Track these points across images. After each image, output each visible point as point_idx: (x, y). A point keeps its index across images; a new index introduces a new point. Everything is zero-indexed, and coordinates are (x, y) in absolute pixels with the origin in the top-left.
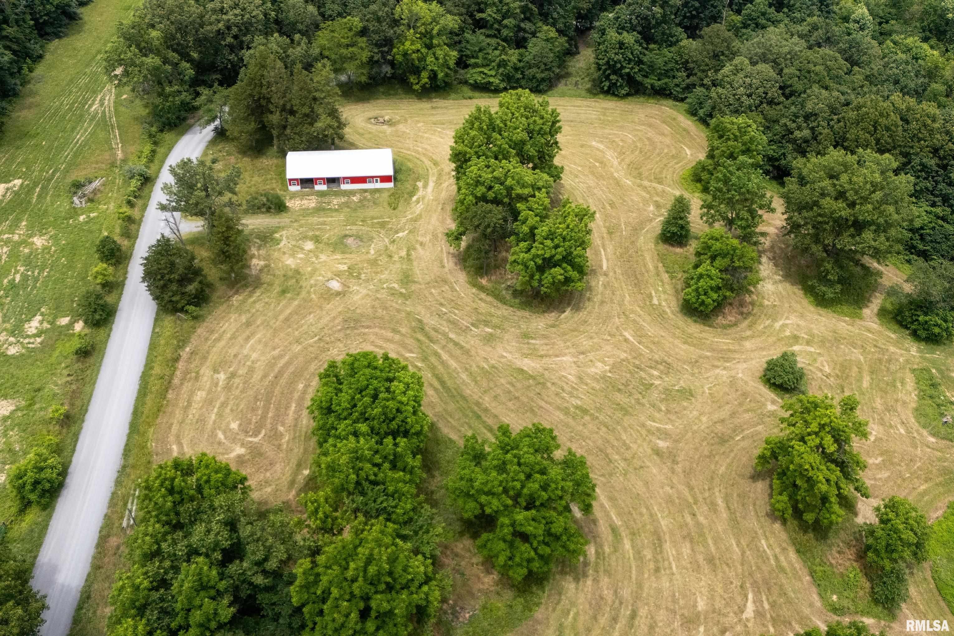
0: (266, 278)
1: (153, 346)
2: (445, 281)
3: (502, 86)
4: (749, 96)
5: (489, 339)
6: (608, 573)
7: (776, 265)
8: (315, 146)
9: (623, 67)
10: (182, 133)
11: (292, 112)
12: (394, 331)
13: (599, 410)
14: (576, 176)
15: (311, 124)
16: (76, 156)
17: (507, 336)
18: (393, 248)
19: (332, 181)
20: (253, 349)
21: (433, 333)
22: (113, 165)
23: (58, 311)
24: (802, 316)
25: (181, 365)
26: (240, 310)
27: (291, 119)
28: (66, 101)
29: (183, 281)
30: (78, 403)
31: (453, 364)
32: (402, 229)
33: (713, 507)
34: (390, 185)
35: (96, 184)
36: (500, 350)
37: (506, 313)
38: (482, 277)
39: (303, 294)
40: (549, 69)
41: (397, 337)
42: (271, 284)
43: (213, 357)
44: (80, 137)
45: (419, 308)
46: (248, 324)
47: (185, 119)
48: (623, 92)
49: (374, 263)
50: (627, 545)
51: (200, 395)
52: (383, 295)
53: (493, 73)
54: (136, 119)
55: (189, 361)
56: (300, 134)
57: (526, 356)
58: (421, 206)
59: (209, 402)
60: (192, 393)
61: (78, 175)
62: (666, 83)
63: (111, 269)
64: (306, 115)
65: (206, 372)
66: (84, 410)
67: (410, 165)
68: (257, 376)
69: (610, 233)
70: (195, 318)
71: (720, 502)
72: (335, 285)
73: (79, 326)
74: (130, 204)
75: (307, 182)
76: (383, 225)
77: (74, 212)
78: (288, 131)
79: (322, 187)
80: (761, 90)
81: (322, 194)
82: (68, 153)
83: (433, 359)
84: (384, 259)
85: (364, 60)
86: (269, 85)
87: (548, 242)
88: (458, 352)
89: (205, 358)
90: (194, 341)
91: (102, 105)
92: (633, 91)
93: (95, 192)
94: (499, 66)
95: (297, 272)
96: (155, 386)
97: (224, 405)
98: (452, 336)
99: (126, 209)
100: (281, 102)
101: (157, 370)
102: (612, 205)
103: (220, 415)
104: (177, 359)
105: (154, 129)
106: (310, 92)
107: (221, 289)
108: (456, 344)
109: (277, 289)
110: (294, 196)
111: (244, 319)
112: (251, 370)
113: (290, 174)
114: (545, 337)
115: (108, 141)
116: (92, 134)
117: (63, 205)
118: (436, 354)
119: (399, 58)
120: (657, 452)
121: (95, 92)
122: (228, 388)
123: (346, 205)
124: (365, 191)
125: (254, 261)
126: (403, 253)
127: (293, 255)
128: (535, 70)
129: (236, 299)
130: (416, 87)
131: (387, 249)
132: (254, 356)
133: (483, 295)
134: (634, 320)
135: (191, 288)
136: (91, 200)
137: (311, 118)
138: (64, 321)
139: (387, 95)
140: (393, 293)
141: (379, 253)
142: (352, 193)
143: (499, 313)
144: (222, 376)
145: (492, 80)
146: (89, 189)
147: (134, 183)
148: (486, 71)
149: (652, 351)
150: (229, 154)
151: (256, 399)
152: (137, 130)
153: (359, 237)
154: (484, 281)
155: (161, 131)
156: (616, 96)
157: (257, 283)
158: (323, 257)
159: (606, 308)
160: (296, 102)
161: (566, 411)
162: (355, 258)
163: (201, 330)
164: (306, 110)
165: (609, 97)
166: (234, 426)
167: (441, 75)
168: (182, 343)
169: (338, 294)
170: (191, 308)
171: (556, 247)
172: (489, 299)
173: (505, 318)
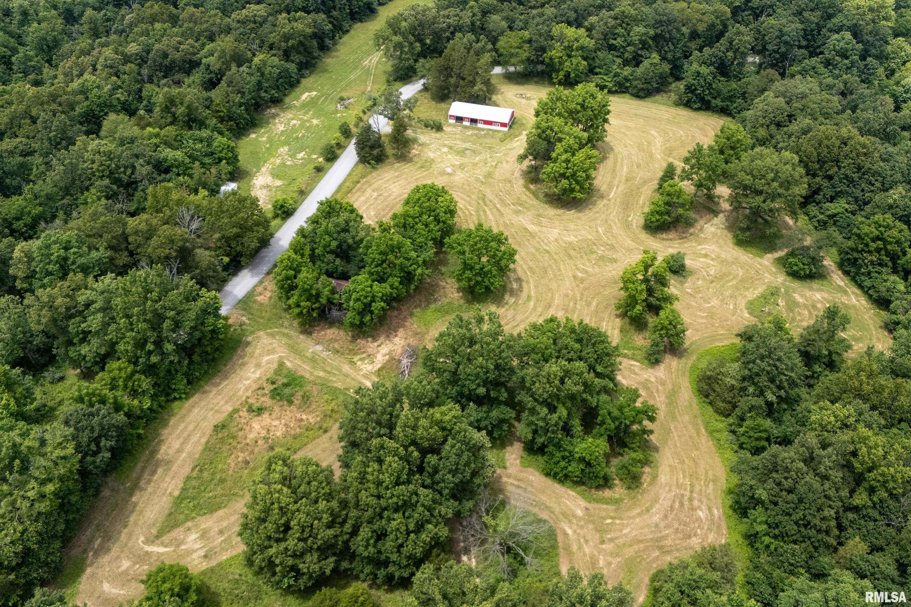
0: (415, 159)
1: (349, 175)
2: (510, 182)
3: (614, 89)
4: (764, 118)
5: (518, 212)
6: (515, 310)
7: (727, 220)
8: (473, 100)
9: (696, 89)
10: (406, 84)
11: (464, 79)
12: (468, 196)
13: (556, 253)
14: (626, 147)
15: (472, 87)
16: (347, 86)
17: (528, 213)
18: (489, 160)
19: (474, 121)
20: (395, 187)
21: (488, 202)
22: (364, 93)
23: (313, 152)
24: (721, 247)
25: (359, 185)
26: (396, 170)
27: (461, 82)
28: (353, 57)
29: (372, 147)
30: (309, 188)
31: (491, 217)
32: (499, 153)
33: (589, 304)
34: (506, 129)
35: (351, 100)
36: (521, 218)
37: (535, 203)
38: (532, 184)
39: (431, 171)
40: (649, 83)
41: (468, 199)
42: (417, 163)
43: (375, 186)
44: (352, 77)
45: (488, 191)
46: (397, 177)
47: (411, 77)
48: (696, 106)
49: (475, 164)
50: (532, 304)
51: (363, 198)
52: (471, 180)
53: (610, 80)
54: (385, 72)
55: (363, 184)
56: (465, 92)
57: (533, 224)
58: (518, 143)
59: (365, 202)
60: (359, 197)
61: (344, 95)
62: (727, 106)
63: (343, 140)
64: (471, 82)
65: (369, 191)
66: (311, 191)
67: (524, 122)
68: (392, 198)
69: (627, 180)
70: (373, 167)
71: (594, 304)
72: (449, 170)
73: (321, 160)
74: (364, 113)
75: (459, 119)
76: (490, 148)
77: (337, 111)
78: (458, 89)
79: (466, 123)
80: (772, 115)
81: (466, 127)
82: (343, 84)
83: (482, 213)
84: (482, 164)
85: (524, 58)
86: (454, 60)
87: (564, 165)
88: (497, 213)
89: (371, 185)
90: (369, 177)
91: (370, 62)
92: (704, 107)
93: (349, 104)
94: (615, 76)
95: (433, 160)
96: (344, 189)
97: (371, 205)
98: (498, 206)
99: (361, 115)
100: (458, 72)
101: (347, 184)
102: (638, 166)
103: (368, 208)
104: (358, 182)
105: (391, 78)
106: (475, 68)
107: (391, 159)
108: (498, 209)
109: (419, 165)
110: (450, 125)
111: (396, 174)
112: (390, 195)
113: (451, 113)
114: (550, 218)
115: (366, 81)
116: (360, 76)
117: (332, 108)
118: (484, 211)
119: (547, 60)
120: (575, 277)
121: (369, 55)
122: (376, 199)
123: (476, 135)
124: (490, 130)
125: (414, 151)
126: (494, 164)
127: (434, 152)
128: (638, 82)
129: (397, 165)
130: (555, 80)
131: (486, 159)
132: (394, 190)
133: (528, 193)
134: (610, 225)
135: (375, 152)
136: (346, 108)
137: (473, 83)
138: (315, 156)
139: (537, 83)
140: (477, 180)
141: (480, 161)
142: (483, 130)
143: (531, 202)
144: (375, 194)
145: (607, 84)
146: (346, 102)
147: (370, 103)
148: (605, 77)
149: (609, 239)
150: (425, 98)
151: (387, 206)
152: (384, 78)
153: (474, 152)
154: (532, 187)
155: (395, 80)
156: (691, 108)
157: (411, 160)
158: (449, 156)
159: (598, 215)
160: (466, 72)
161: (537, 250)
162: (466, 160)
163: (374, 174)
164: (471, 78)
165: (687, 109)
166: (372, 213)
167: (572, 75)
168: (363, 177)
169: (448, 174)
170: (373, 162)
171: (567, 168)
172: (531, 195)
173: (533, 206)
